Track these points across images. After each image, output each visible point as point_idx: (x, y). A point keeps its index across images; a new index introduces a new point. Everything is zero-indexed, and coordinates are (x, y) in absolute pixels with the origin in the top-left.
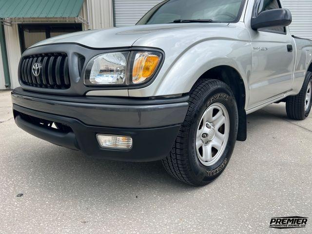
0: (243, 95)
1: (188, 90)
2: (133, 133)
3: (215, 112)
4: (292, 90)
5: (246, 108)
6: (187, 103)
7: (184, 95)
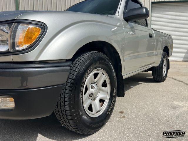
0: (120, 64)
1: (71, 57)
2: (14, 94)
3: (96, 75)
4: (154, 63)
5: (123, 73)
6: (68, 68)
7: (67, 61)
